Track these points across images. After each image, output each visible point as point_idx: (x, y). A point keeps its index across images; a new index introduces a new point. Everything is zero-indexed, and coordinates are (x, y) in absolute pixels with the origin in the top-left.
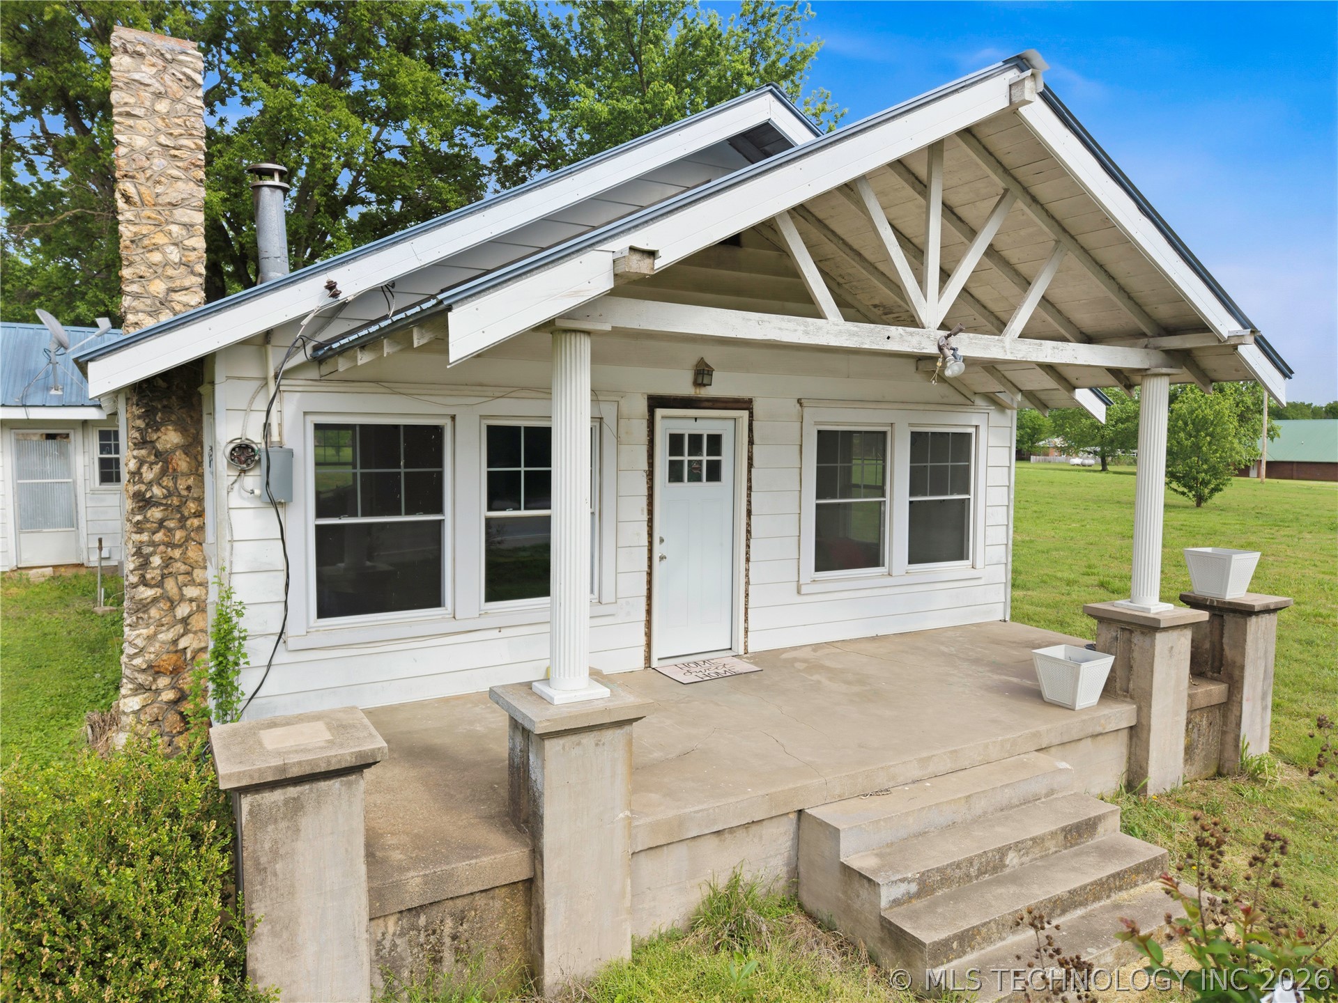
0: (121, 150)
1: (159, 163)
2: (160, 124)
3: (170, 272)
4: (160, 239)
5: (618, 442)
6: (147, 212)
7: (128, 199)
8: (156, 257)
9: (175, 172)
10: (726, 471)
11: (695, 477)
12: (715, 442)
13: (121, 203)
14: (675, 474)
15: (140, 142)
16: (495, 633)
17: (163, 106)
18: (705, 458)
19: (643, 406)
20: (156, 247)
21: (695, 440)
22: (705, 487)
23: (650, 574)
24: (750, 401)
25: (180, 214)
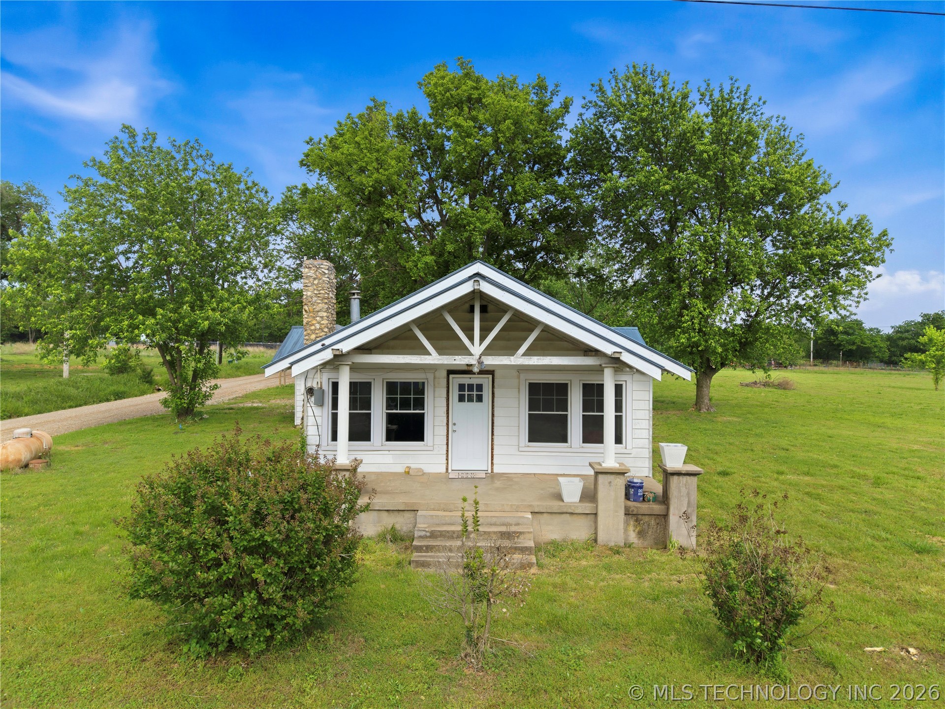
0: (304, 297)
1: (314, 299)
2: (315, 287)
3: (317, 332)
4: (314, 322)
5: (434, 388)
6: (311, 314)
7: (306, 311)
8: (313, 328)
9: (319, 301)
10: (485, 398)
11: (470, 400)
12: (480, 387)
13: (304, 313)
14: (461, 399)
15: (309, 293)
16: (387, 452)
17: (316, 282)
18: (475, 393)
19: (445, 374)
20: (313, 325)
21: (471, 387)
22: (475, 405)
23: (448, 437)
24: (493, 371)
25: (320, 314)
